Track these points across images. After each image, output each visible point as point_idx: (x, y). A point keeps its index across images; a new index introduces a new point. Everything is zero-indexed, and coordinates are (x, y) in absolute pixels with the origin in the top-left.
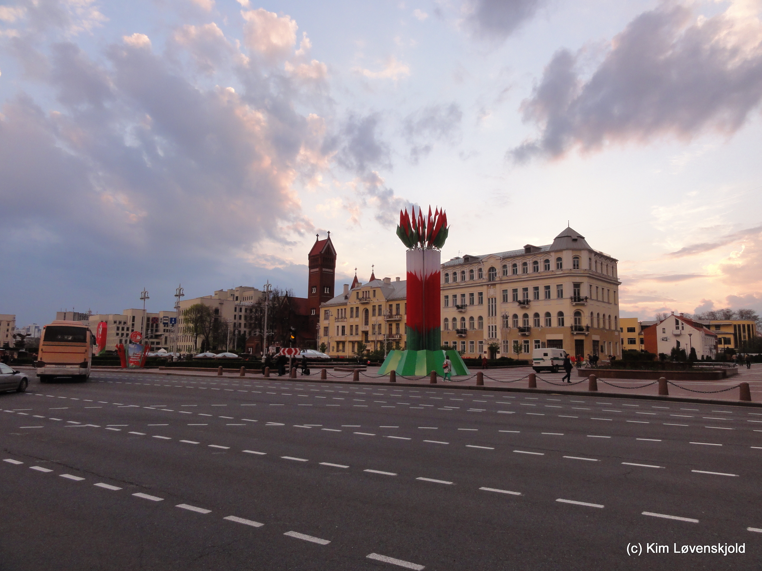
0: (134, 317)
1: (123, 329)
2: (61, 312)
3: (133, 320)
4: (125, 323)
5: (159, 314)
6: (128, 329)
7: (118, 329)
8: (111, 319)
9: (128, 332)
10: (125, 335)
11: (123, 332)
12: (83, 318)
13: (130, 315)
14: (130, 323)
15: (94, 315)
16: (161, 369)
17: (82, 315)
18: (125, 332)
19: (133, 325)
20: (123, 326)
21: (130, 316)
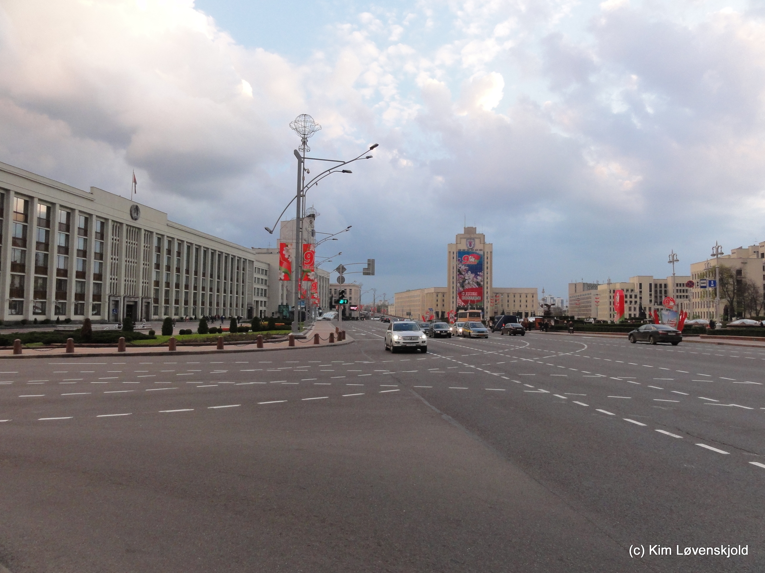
0: (641, 284)
1: (631, 297)
2: (572, 284)
3: (641, 288)
4: (632, 290)
5: (667, 279)
8: (618, 287)
9: (636, 300)
10: (633, 302)
11: (631, 300)
12: (591, 287)
13: (636, 282)
14: (637, 290)
15: (601, 284)
16: (702, 337)
17: (590, 285)
19: (641, 292)
20: (631, 294)
21: (637, 284)
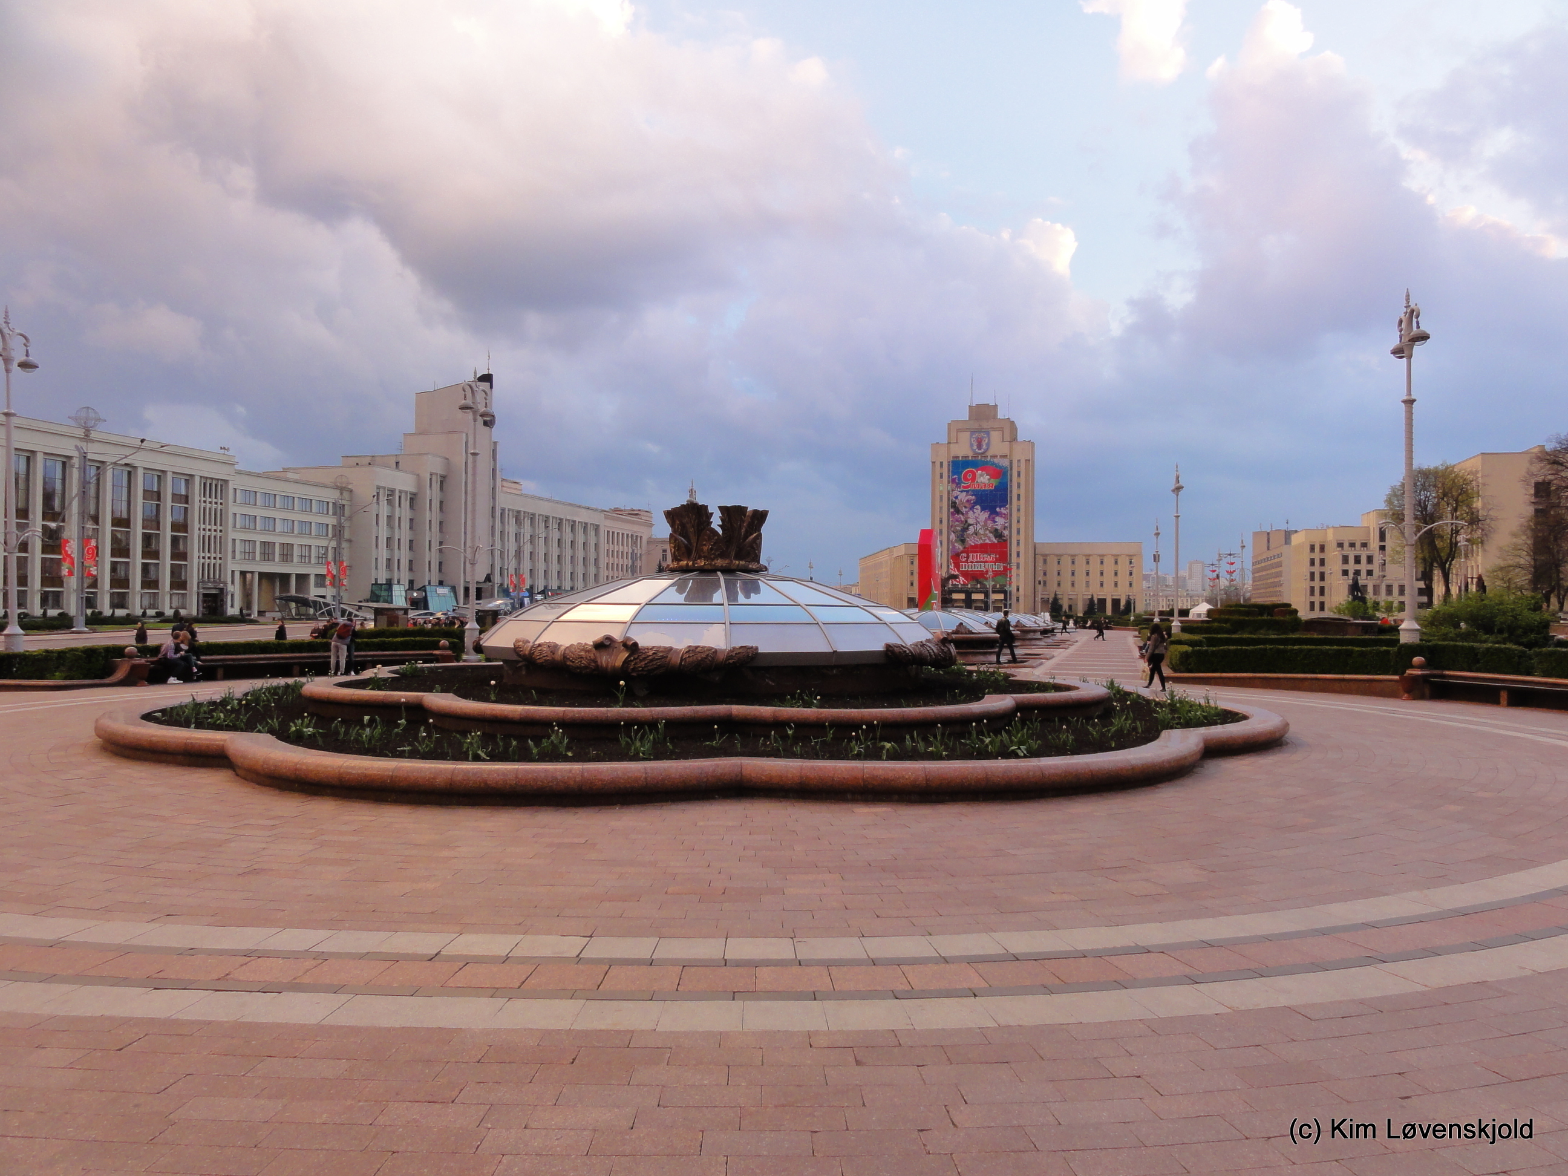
0: (1382, 530)
2: (1261, 533)
4: (1363, 544)
6: (1370, 560)
7: (1345, 560)
8: (1331, 538)
14: (1374, 544)
18: (1363, 567)
20: (1359, 552)
21: (1374, 528)
